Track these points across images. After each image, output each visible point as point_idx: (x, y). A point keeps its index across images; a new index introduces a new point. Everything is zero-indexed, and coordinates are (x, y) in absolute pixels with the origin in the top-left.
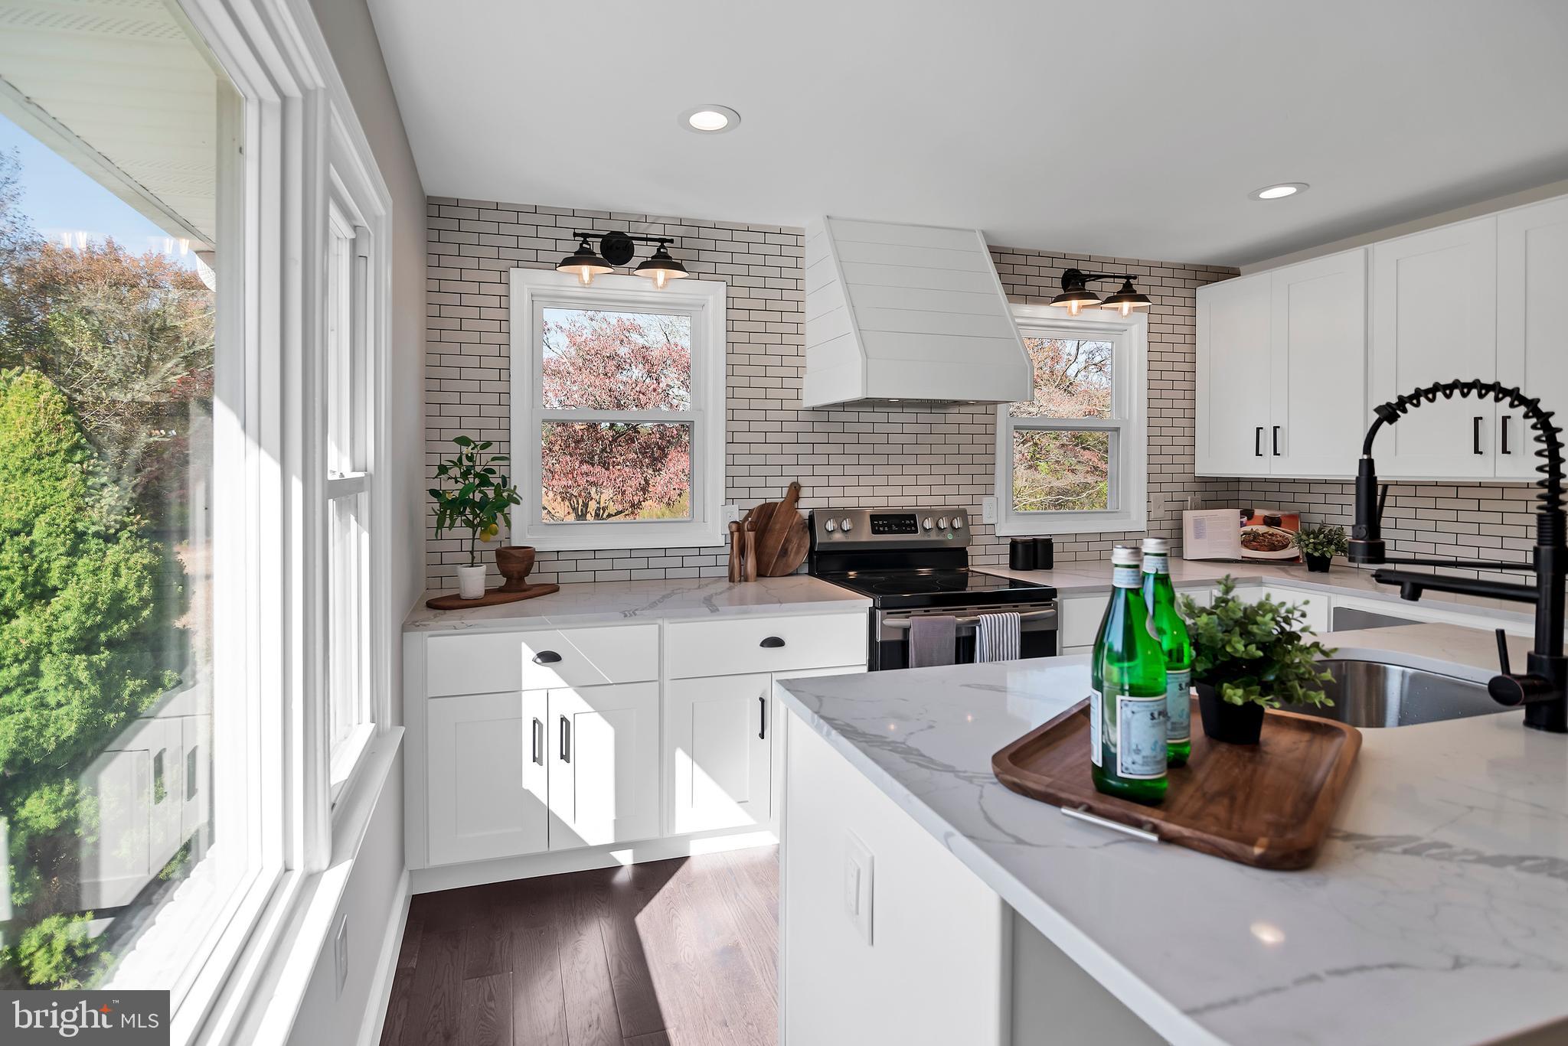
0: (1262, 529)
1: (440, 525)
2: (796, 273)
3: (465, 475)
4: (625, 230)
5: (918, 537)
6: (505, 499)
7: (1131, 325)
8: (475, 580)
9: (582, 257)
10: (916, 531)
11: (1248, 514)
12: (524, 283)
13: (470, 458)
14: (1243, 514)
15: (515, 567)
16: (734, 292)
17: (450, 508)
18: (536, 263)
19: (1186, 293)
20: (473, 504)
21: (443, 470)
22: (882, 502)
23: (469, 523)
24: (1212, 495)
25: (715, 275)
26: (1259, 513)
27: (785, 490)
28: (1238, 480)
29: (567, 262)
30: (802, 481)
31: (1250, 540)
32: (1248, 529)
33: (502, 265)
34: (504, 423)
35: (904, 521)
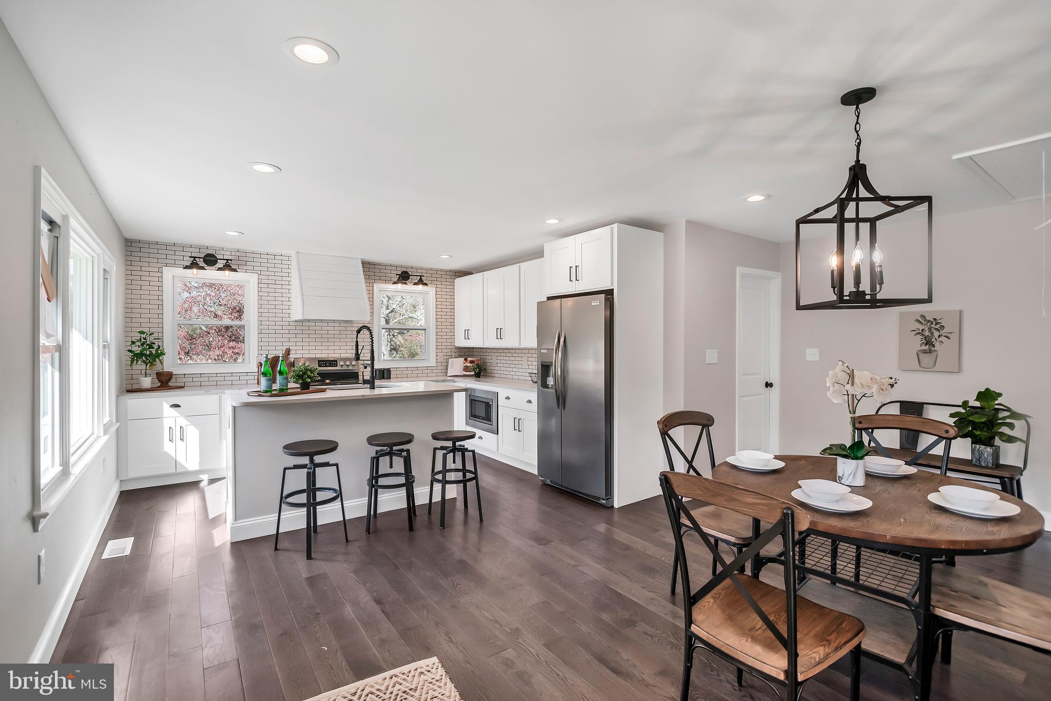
0: (469, 365)
1: (132, 362)
2: (288, 271)
3: (142, 345)
4: (214, 253)
5: (338, 368)
6: (159, 354)
7: (430, 292)
8: (147, 382)
9: (194, 265)
10: (337, 366)
11: (466, 360)
12: (169, 273)
13: (144, 339)
14: (465, 359)
15: (164, 378)
16: (261, 277)
17: (136, 357)
18: (174, 265)
19: (451, 280)
20: (146, 355)
21: (133, 343)
22: (325, 356)
23: (144, 362)
24: (461, 354)
25: (253, 271)
26: (469, 359)
27: (284, 351)
28: (473, 348)
29: (186, 267)
30: (291, 348)
31: (466, 369)
32: (465, 365)
33: (159, 265)
34: (160, 325)
35: (333, 363)
